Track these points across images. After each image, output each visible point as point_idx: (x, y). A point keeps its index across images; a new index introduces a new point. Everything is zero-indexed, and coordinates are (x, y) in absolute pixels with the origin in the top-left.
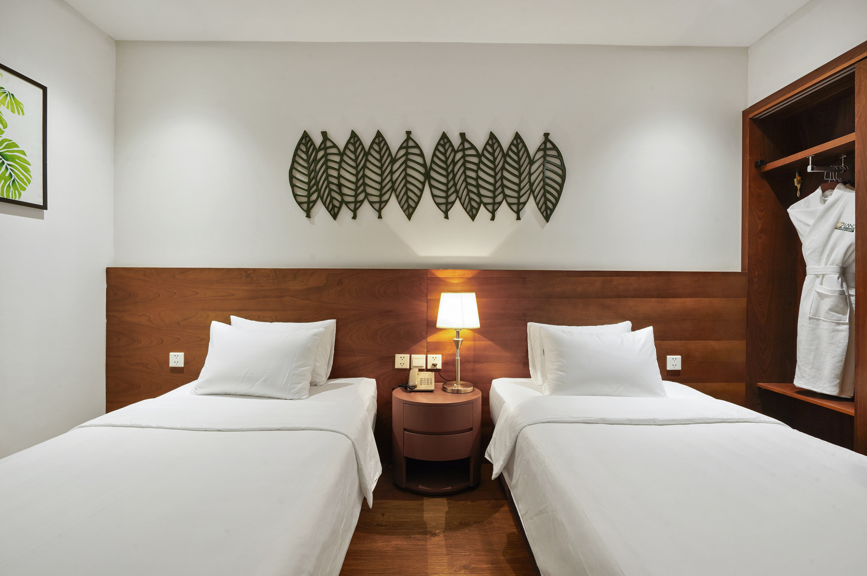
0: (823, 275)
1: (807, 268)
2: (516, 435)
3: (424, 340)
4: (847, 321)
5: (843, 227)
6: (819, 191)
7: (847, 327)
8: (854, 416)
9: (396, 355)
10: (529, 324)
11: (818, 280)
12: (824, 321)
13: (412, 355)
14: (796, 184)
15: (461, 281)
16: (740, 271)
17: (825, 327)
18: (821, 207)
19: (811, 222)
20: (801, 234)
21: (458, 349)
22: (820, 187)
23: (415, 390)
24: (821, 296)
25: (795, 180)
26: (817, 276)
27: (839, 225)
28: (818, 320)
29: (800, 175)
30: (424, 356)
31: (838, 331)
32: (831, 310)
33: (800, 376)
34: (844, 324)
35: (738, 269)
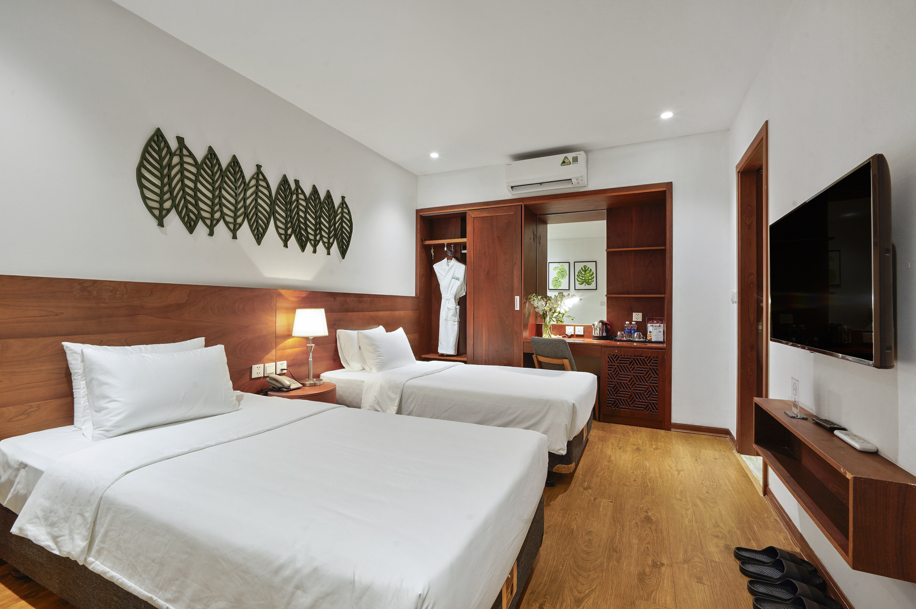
0: (449, 299)
1: (442, 296)
3: (273, 350)
4: (457, 320)
5: (455, 278)
6: (446, 259)
7: (457, 322)
8: (466, 361)
9: (253, 366)
10: (338, 331)
11: (447, 302)
12: (449, 321)
13: (265, 364)
14: (432, 253)
15: (299, 299)
16: (415, 296)
17: (450, 323)
18: (447, 268)
19: (444, 274)
20: (439, 279)
21: (311, 352)
22: (446, 258)
24: (449, 309)
25: (432, 251)
26: (447, 300)
27: (454, 277)
28: (448, 320)
29: (433, 249)
30: (274, 363)
31: (455, 325)
32: (452, 315)
33: (442, 348)
34: (456, 321)
35: (414, 295)
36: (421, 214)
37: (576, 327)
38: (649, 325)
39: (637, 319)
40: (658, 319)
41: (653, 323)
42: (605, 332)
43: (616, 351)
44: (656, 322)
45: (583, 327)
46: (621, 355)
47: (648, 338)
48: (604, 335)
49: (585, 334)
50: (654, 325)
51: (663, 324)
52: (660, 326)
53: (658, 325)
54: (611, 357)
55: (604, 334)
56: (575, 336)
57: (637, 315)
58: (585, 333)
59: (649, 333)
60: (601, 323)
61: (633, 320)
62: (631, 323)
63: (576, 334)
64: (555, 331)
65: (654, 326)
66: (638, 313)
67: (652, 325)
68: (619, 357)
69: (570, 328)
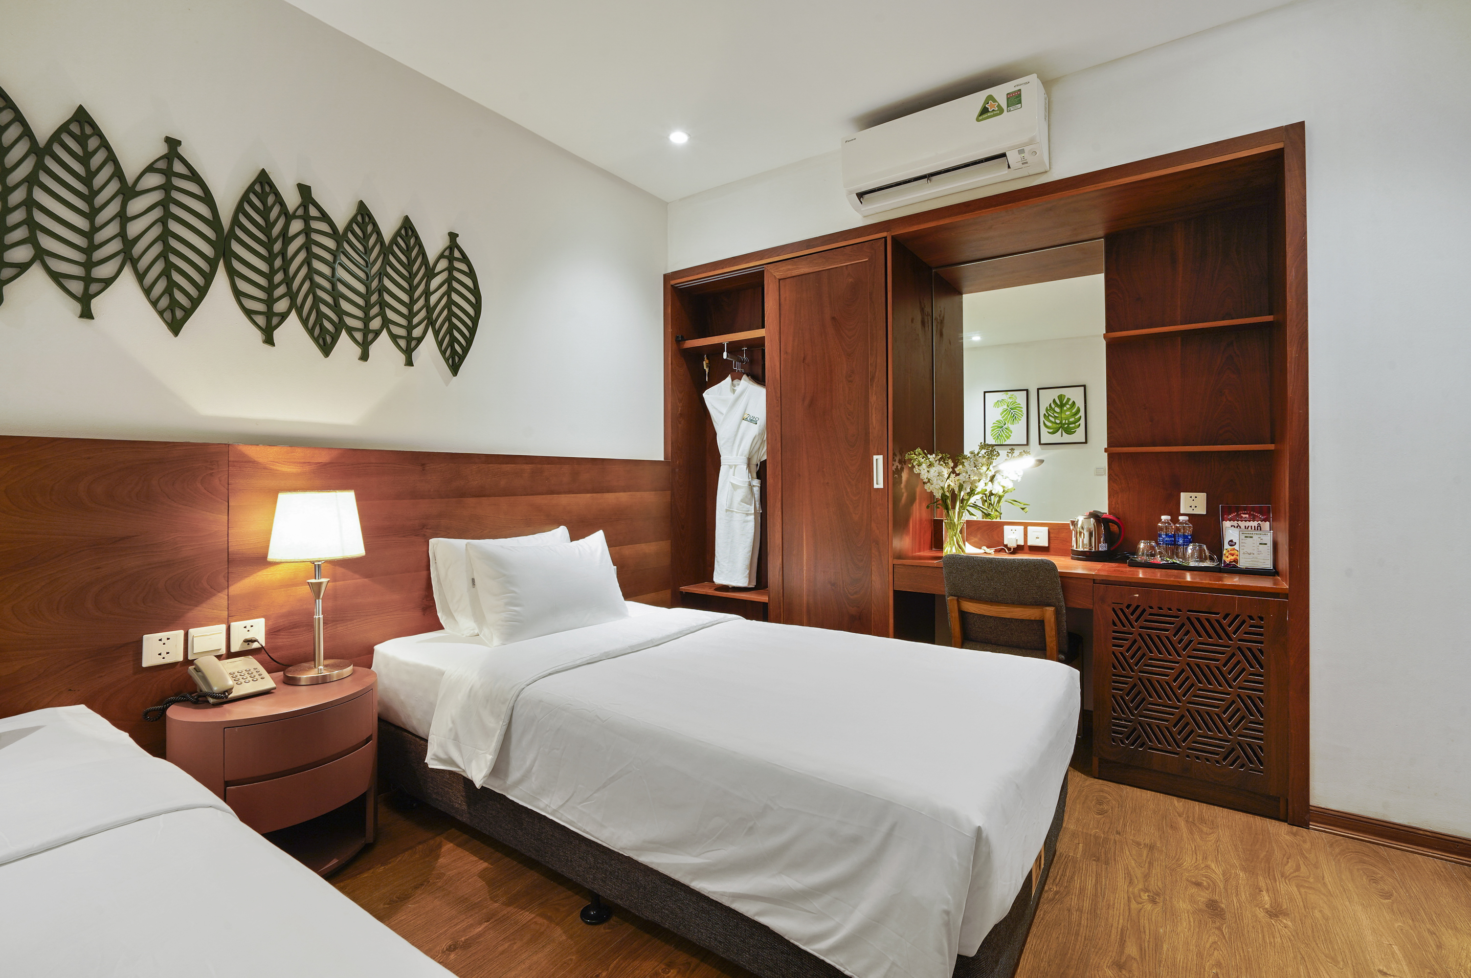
0: (735, 466)
1: (721, 458)
2: (511, 705)
3: (220, 594)
4: (753, 512)
5: (749, 418)
6: (729, 379)
7: (753, 517)
8: (767, 603)
9: (145, 637)
10: (432, 541)
11: (732, 470)
12: (736, 512)
13: (192, 631)
14: (705, 368)
15: (307, 468)
16: (663, 460)
17: (738, 517)
18: (732, 397)
19: (724, 411)
20: (715, 422)
21: (319, 599)
22: (730, 375)
23: (231, 698)
24: (735, 487)
25: (704, 362)
26: (730, 467)
27: (746, 416)
28: (732, 511)
29: (708, 359)
30: (223, 627)
31: (747, 522)
32: (742, 501)
33: (719, 572)
34: (751, 514)
35: (661, 458)
36: (673, 282)
37: (1029, 528)
38: (1227, 524)
39: (1193, 507)
40: (1254, 509)
41: (1238, 518)
42: (1106, 541)
43: (1137, 595)
44: (1247, 516)
45: (1047, 528)
46: (1151, 608)
47: (1224, 558)
48: (1100, 549)
49: (1052, 546)
50: (1242, 524)
51: (1268, 523)
52: (1259, 528)
53: (1255, 524)
54: (1122, 610)
55: (1103, 547)
56: (1026, 549)
57: (1193, 498)
58: (1051, 541)
59: (1226, 546)
60: (1092, 519)
61: (1181, 512)
62: (1175, 520)
63: (1029, 543)
64: (979, 536)
65: (1243, 527)
66: (1193, 494)
67: (1235, 523)
68: (1144, 610)
69: (1014, 531)
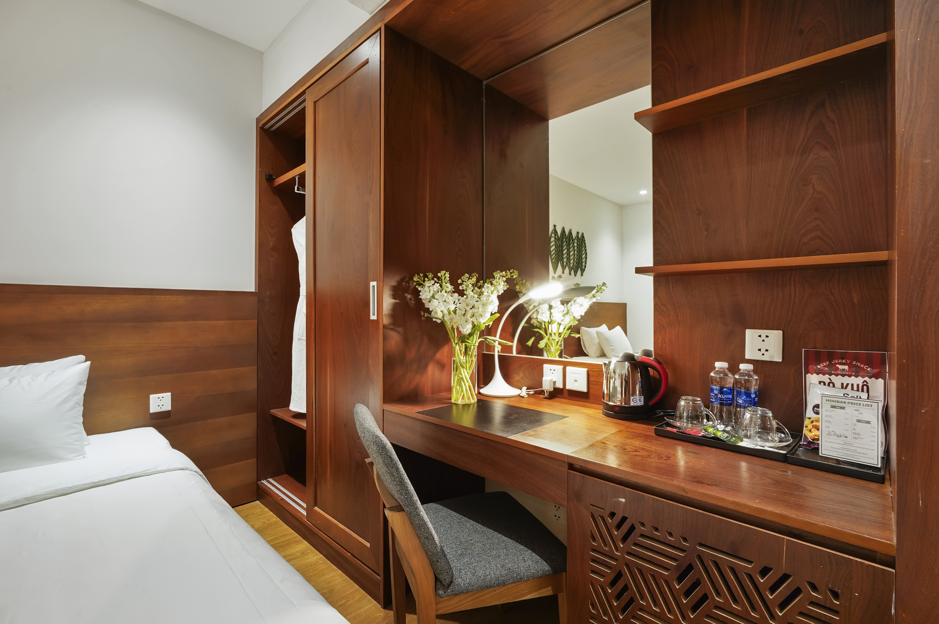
1: (300, 288)
16: (254, 291)
28: (304, 340)
37: (568, 368)
38: (812, 379)
39: (763, 351)
40: (857, 358)
41: (832, 371)
43: (623, 500)
44: (846, 367)
45: (585, 370)
47: (805, 431)
49: (591, 391)
50: (838, 380)
51: (881, 381)
52: (865, 388)
53: (859, 381)
54: (603, 518)
55: (637, 401)
56: (566, 393)
57: (763, 337)
58: (591, 386)
59: (809, 413)
60: (626, 363)
61: (747, 357)
62: (734, 369)
63: (568, 387)
64: (521, 374)
65: (838, 385)
66: (764, 332)
67: (826, 378)
69: (552, 371)
